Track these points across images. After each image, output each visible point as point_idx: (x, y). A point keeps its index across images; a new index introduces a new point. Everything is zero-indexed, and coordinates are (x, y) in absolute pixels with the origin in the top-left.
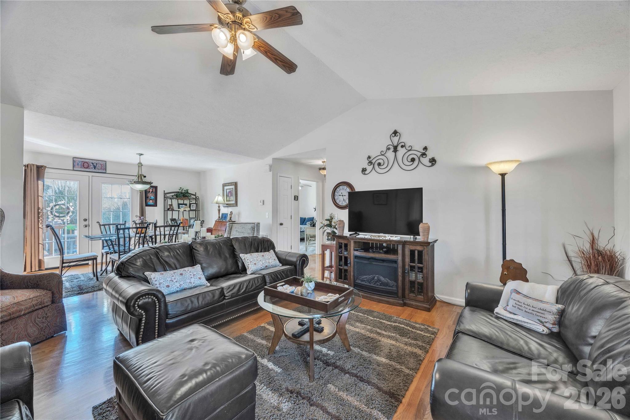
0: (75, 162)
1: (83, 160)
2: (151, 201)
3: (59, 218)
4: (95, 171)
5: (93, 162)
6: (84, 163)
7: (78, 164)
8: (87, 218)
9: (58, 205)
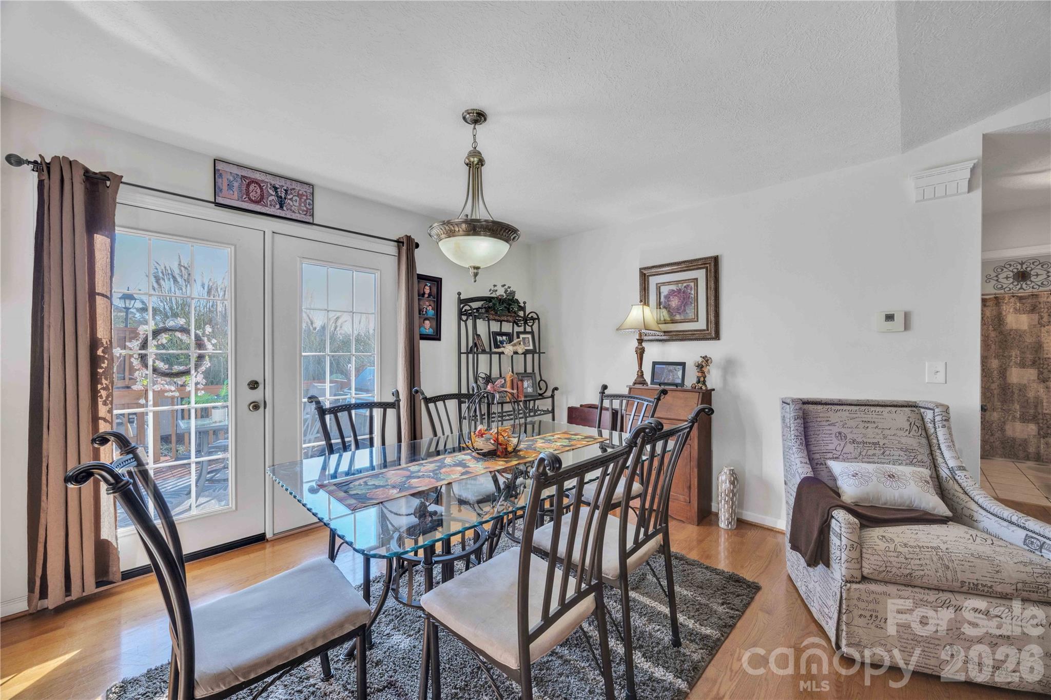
0: (221, 175)
1: (245, 173)
2: (427, 322)
3: (168, 379)
4: (282, 214)
5: (278, 183)
6: (248, 185)
7: (230, 186)
8: (260, 381)
9: (165, 330)
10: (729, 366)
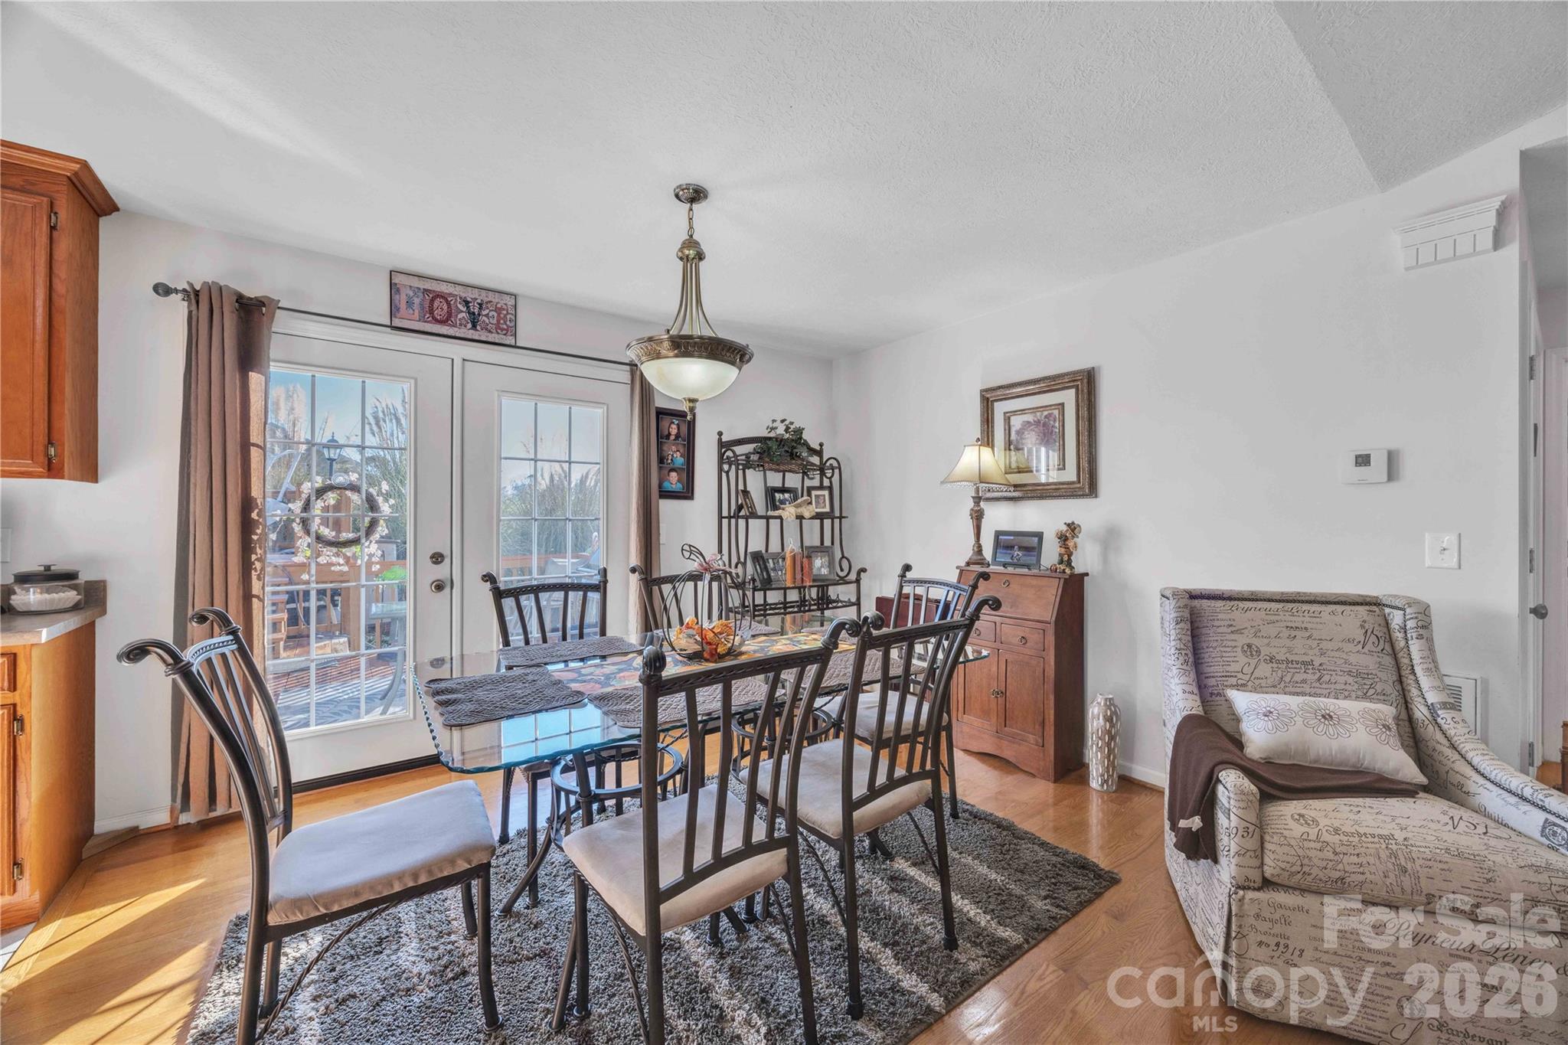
0: (398, 290)
1: (428, 285)
2: (674, 474)
3: (335, 550)
4: (475, 335)
5: (470, 295)
6: (432, 301)
7: (410, 304)
8: (447, 553)
9: (331, 488)
10: (1111, 539)
